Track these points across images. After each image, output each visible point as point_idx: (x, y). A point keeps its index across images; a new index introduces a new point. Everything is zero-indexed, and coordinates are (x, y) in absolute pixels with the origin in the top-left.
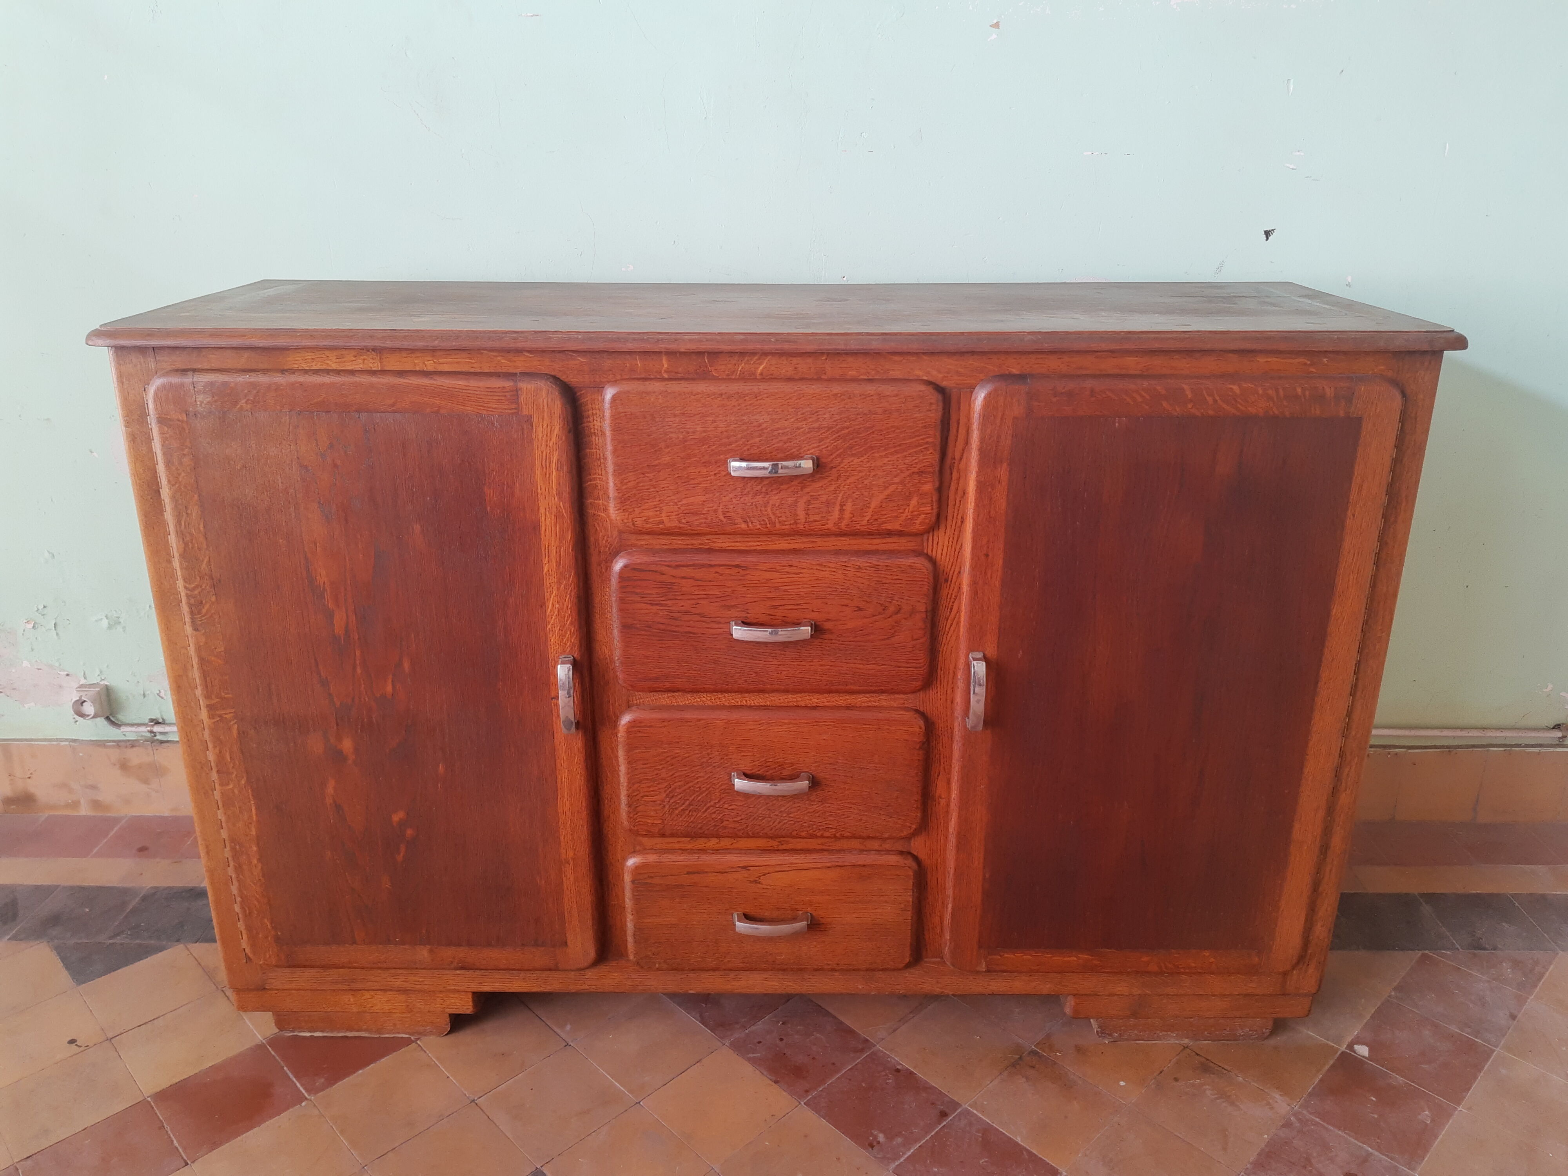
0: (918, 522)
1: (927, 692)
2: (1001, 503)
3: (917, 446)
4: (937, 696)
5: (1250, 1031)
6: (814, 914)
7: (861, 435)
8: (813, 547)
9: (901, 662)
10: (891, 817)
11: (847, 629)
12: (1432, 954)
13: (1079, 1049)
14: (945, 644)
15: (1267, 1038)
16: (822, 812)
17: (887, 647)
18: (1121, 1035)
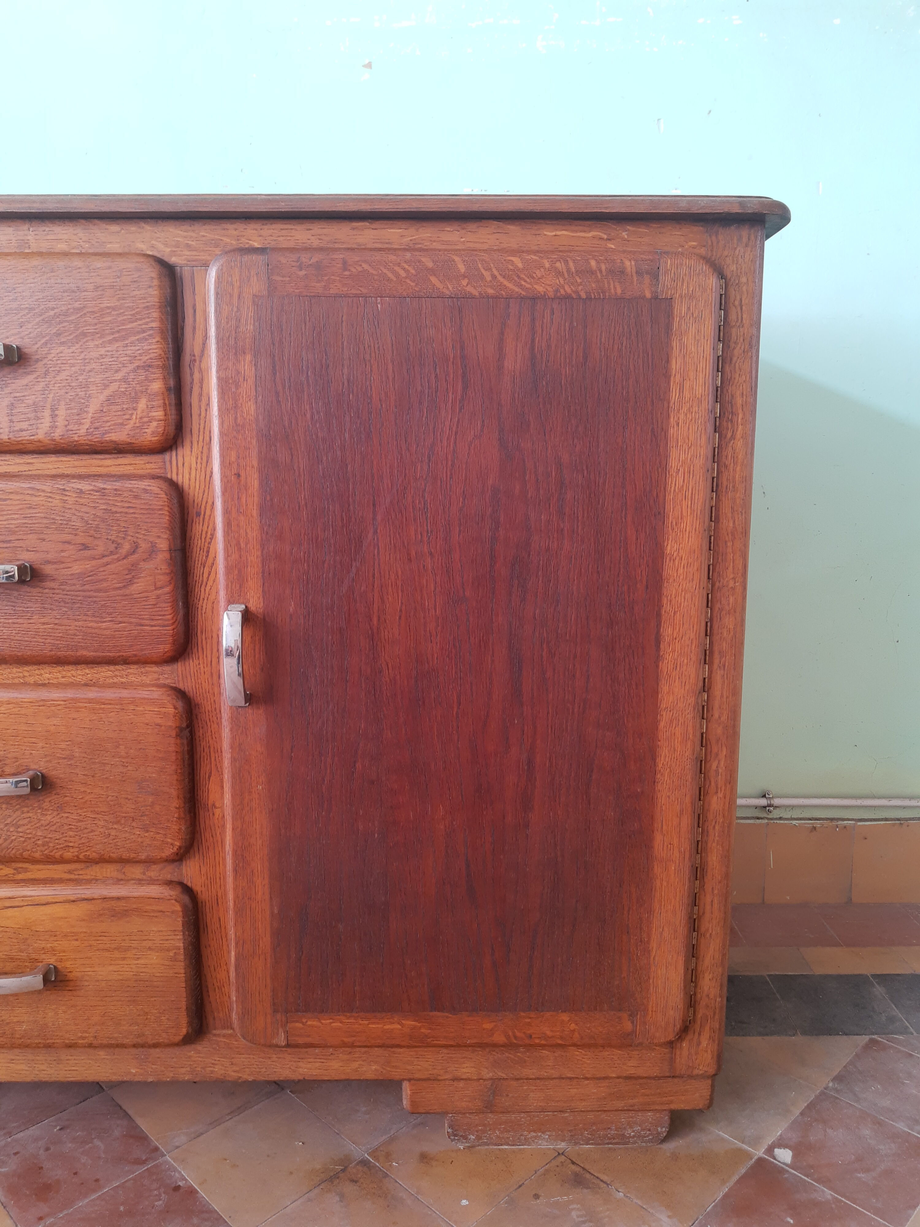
0: (149, 431)
1: (187, 663)
2: (250, 409)
3: (139, 333)
4: (200, 668)
5: (643, 1130)
6: (59, 967)
7: (71, 318)
8: (30, 470)
9: (143, 619)
10: (147, 831)
11: (72, 575)
12: (880, 1039)
13: (424, 1158)
14: (204, 599)
15: (665, 1140)
16: (59, 824)
17: (124, 598)
18: (479, 1138)
